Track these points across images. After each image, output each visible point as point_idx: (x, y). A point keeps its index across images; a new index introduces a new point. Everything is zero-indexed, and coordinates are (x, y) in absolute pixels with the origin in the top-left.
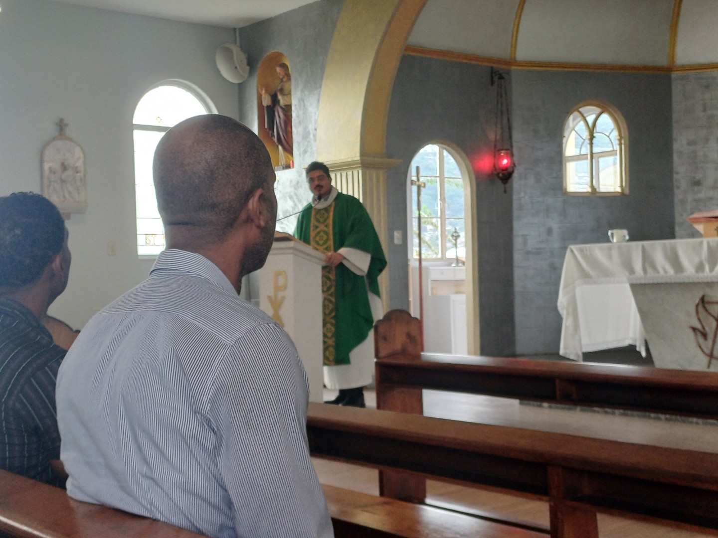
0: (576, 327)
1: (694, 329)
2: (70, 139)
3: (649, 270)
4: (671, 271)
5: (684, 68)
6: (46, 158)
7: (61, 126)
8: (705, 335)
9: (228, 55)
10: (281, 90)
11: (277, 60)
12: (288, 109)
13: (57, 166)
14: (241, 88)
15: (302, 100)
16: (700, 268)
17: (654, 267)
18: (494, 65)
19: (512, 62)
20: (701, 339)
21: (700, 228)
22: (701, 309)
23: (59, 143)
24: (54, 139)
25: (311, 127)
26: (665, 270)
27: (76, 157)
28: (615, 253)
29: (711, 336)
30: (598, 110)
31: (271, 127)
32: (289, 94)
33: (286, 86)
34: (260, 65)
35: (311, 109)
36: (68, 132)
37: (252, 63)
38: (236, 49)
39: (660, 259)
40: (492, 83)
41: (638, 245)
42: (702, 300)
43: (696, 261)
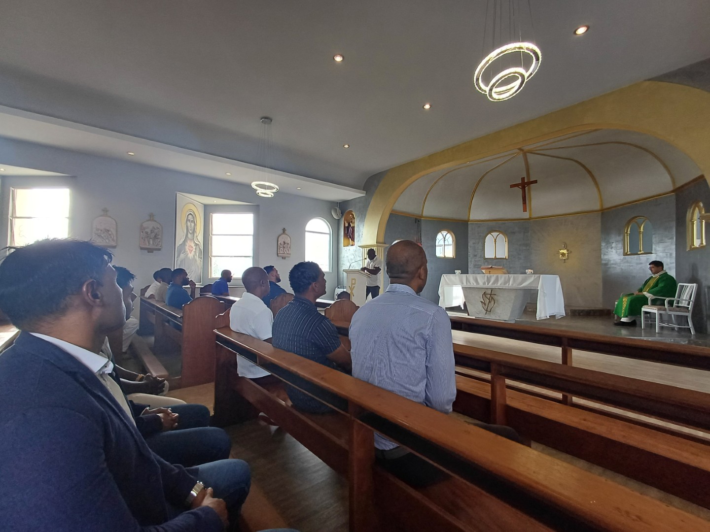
0: (444, 300)
1: (482, 302)
2: (286, 234)
3: (468, 283)
4: (475, 284)
5: (472, 221)
6: (279, 240)
7: (284, 230)
8: (485, 304)
9: (336, 211)
10: (351, 222)
11: (350, 212)
12: (353, 228)
13: (282, 243)
14: (339, 221)
15: (358, 225)
16: (484, 283)
17: (469, 282)
18: (417, 218)
19: (421, 216)
20: (484, 305)
21: (484, 271)
22: (484, 295)
23: (283, 236)
24: (282, 234)
25: (361, 234)
26: (473, 284)
27: (288, 240)
28: (457, 277)
29: (487, 305)
30: (447, 232)
31: (348, 233)
32: (354, 223)
33: (353, 221)
34: (345, 214)
35: (361, 228)
36: (286, 232)
37: (342, 213)
38: (338, 209)
39: (472, 280)
40: (416, 222)
41: (464, 276)
42: (485, 292)
43: (483, 281)
